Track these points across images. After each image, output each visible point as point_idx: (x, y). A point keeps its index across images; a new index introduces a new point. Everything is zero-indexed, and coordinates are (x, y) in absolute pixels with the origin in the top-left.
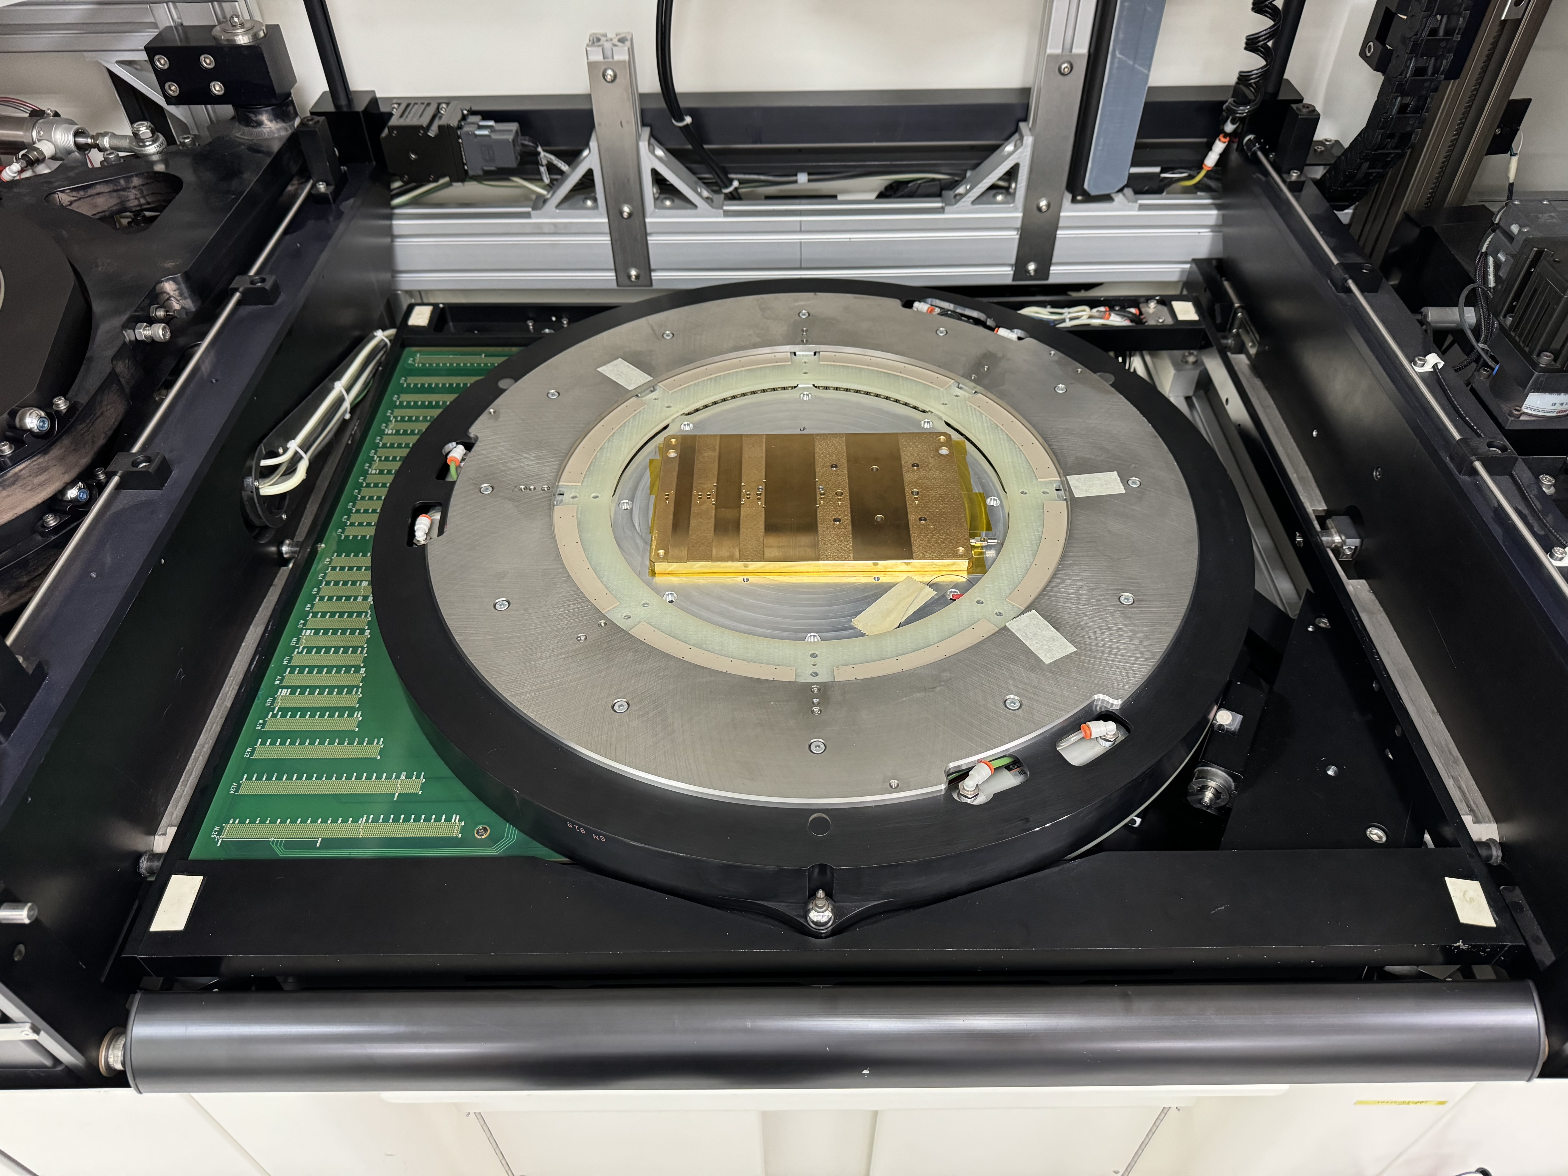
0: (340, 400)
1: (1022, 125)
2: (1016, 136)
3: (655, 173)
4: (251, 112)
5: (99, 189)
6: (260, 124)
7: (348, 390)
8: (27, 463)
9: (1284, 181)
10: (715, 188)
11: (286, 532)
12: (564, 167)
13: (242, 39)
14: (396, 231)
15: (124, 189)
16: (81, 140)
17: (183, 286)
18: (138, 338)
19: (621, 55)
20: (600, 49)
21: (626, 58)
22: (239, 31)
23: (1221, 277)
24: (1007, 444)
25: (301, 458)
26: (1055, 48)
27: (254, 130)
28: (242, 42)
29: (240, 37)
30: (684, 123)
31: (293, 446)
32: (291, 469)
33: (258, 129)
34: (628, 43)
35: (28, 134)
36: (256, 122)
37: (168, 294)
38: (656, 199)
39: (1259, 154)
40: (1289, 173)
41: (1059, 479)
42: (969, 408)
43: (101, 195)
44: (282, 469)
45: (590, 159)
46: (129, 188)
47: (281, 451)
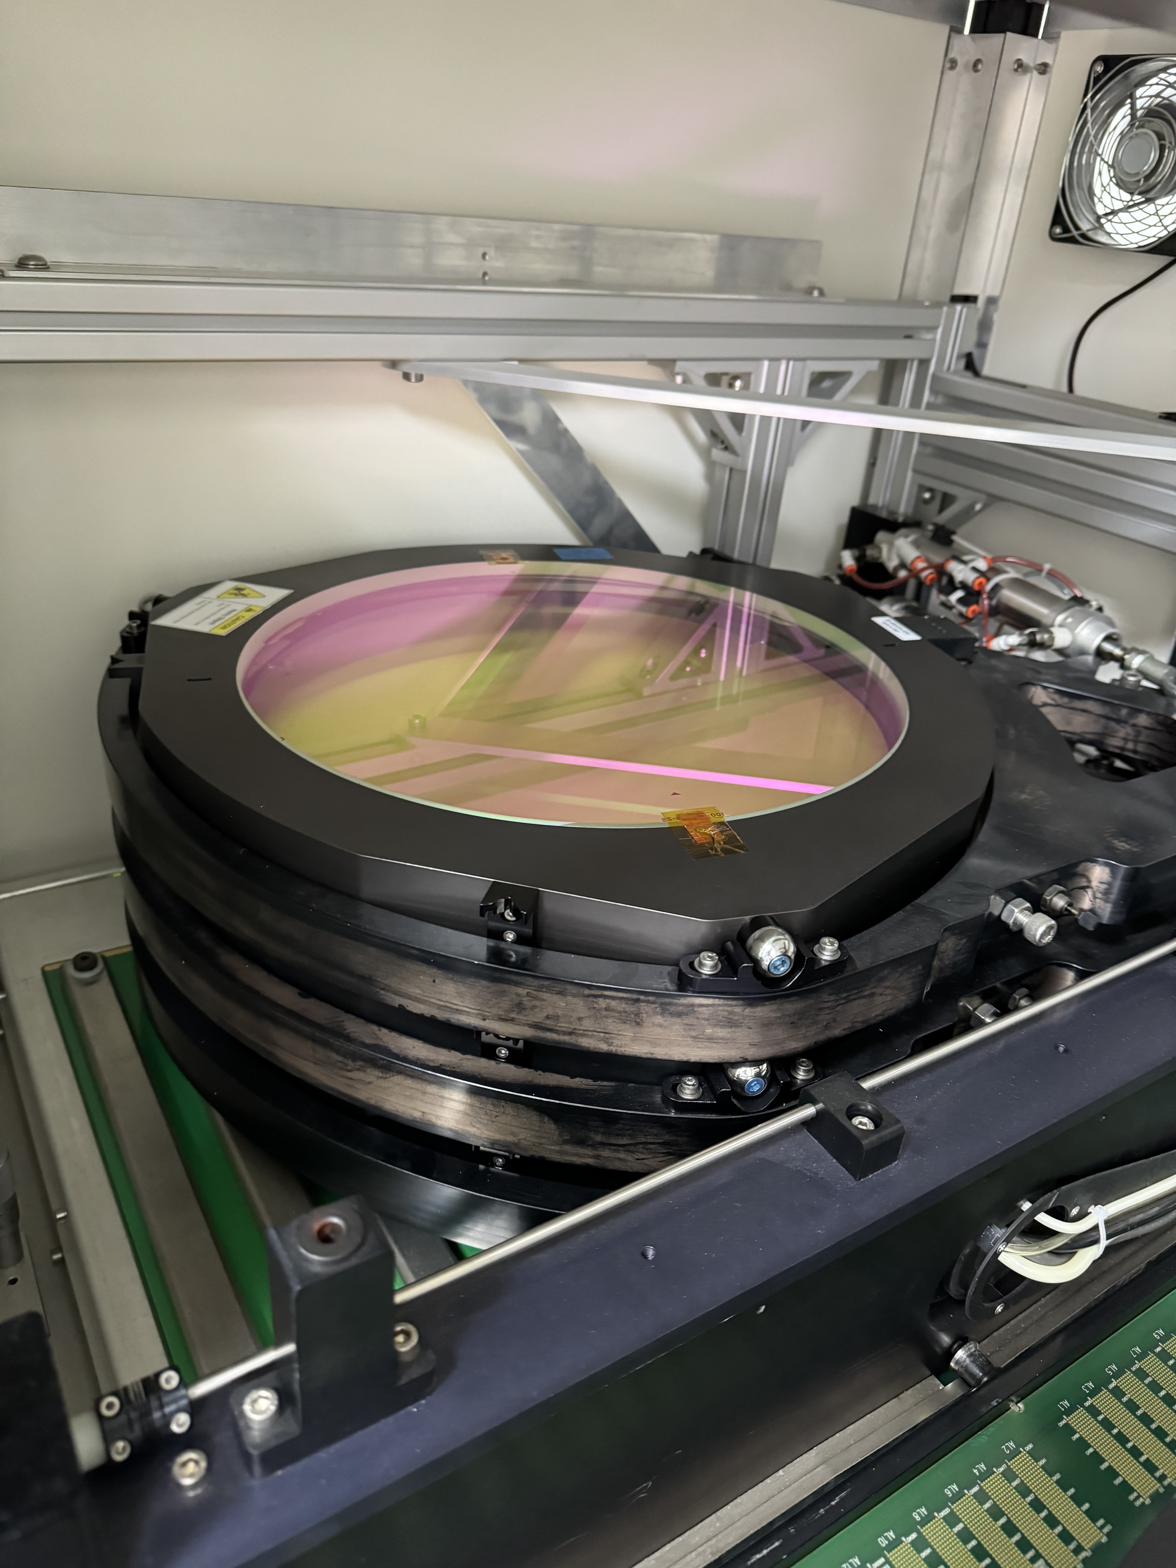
5: (1090, 705)
8: (717, 1001)
11: (983, 1331)
15: (1118, 721)
16: (1108, 647)
18: (1003, 917)
25: (1096, 1241)
31: (1098, 1215)
32: (1068, 1251)
35: (1053, 615)
37: (1089, 881)
43: (1085, 714)
44: (1056, 1243)
46: (1126, 722)
47: (1075, 1212)
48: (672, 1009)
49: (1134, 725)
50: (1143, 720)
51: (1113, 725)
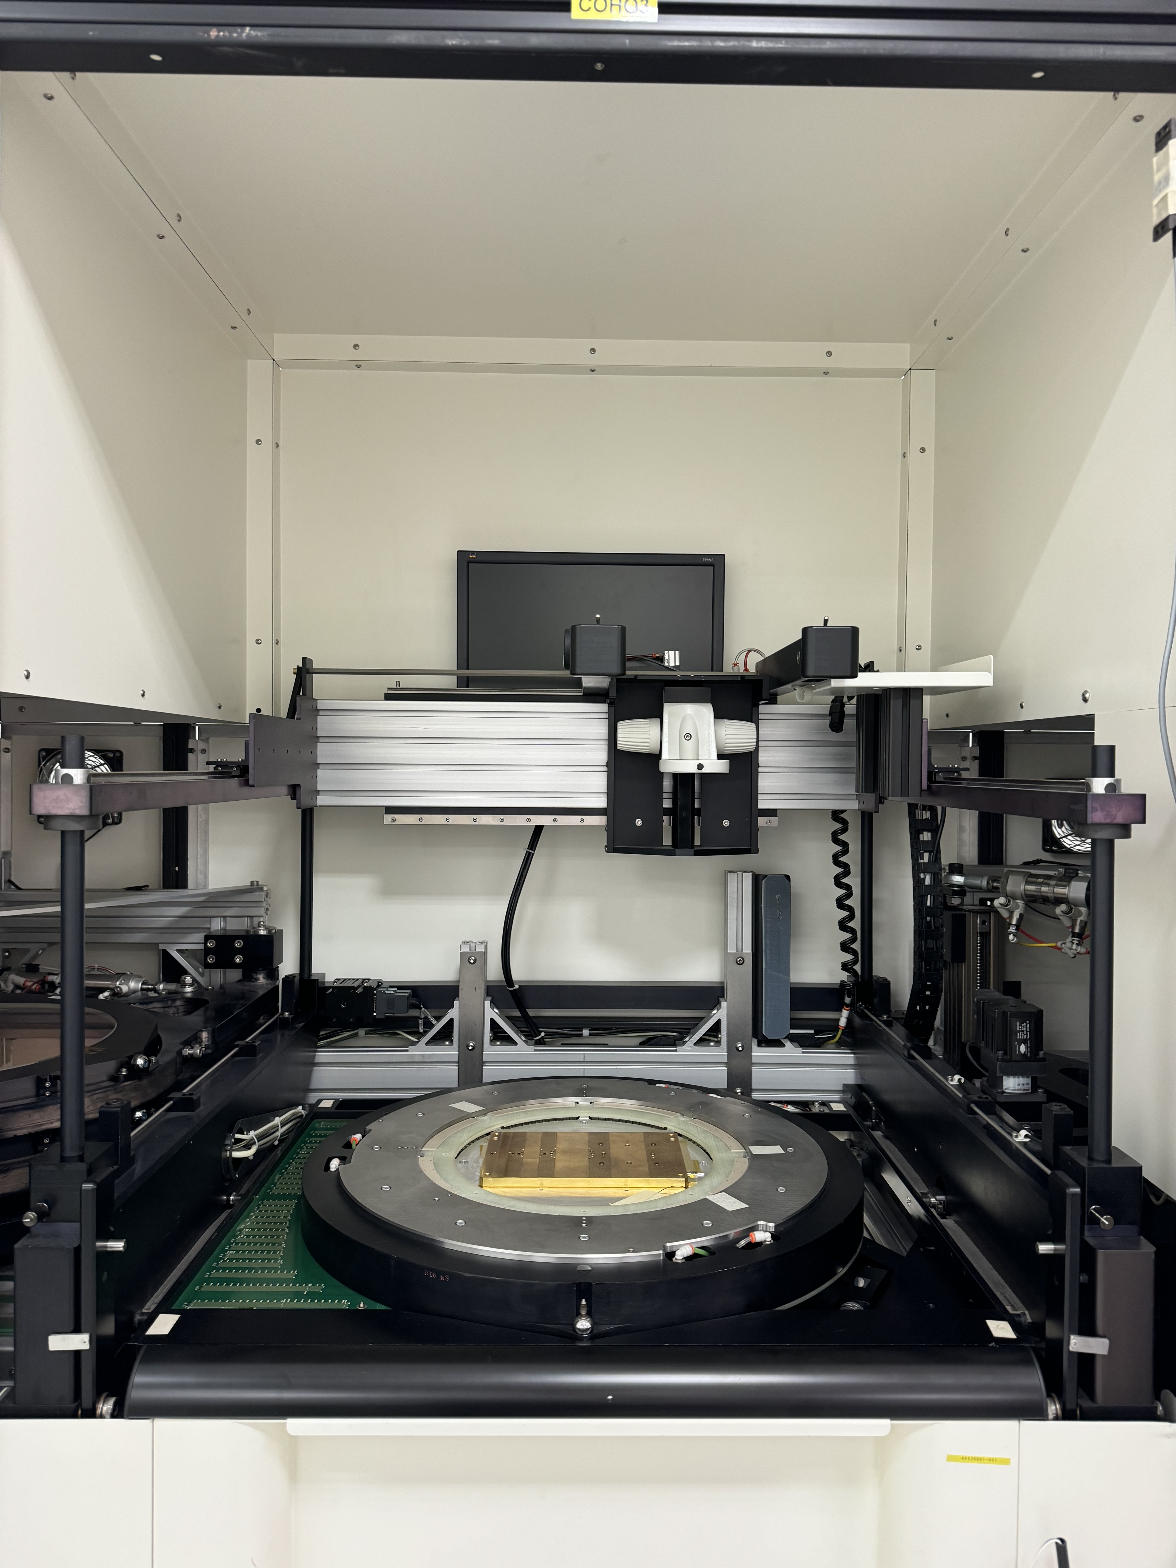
0: (275, 1128)
1: (721, 999)
2: (719, 1005)
3: (492, 1020)
4: (254, 973)
6: (257, 979)
7: (283, 1125)
9: (880, 1020)
10: (530, 1038)
11: (234, 1186)
12: (434, 1022)
13: (262, 932)
14: (317, 1060)
15: (169, 1007)
16: (145, 986)
17: (210, 1036)
18: (185, 1052)
19: (480, 949)
20: (469, 945)
21: (484, 951)
22: (262, 928)
23: (862, 1092)
24: (713, 1138)
25: (254, 1143)
26: (732, 950)
27: (253, 984)
28: (262, 934)
29: (262, 931)
30: (514, 988)
31: (252, 1134)
32: (248, 1147)
33: (255, 983)
34: (485, 944)
35: (114, 983)
36: (255, 979)
37: (202, 1039)
38: (491, 1041)
39: (866, 1011)
40: (882, 1016)
41: (744, 1151)
42: (689, 1125)
44: (243, 1143)
45: (453, 1013)
46: (172, 1007)
47: (245, 1133)
48: (118, 1090)
49: (175, 1007)
51: (167, 1009)
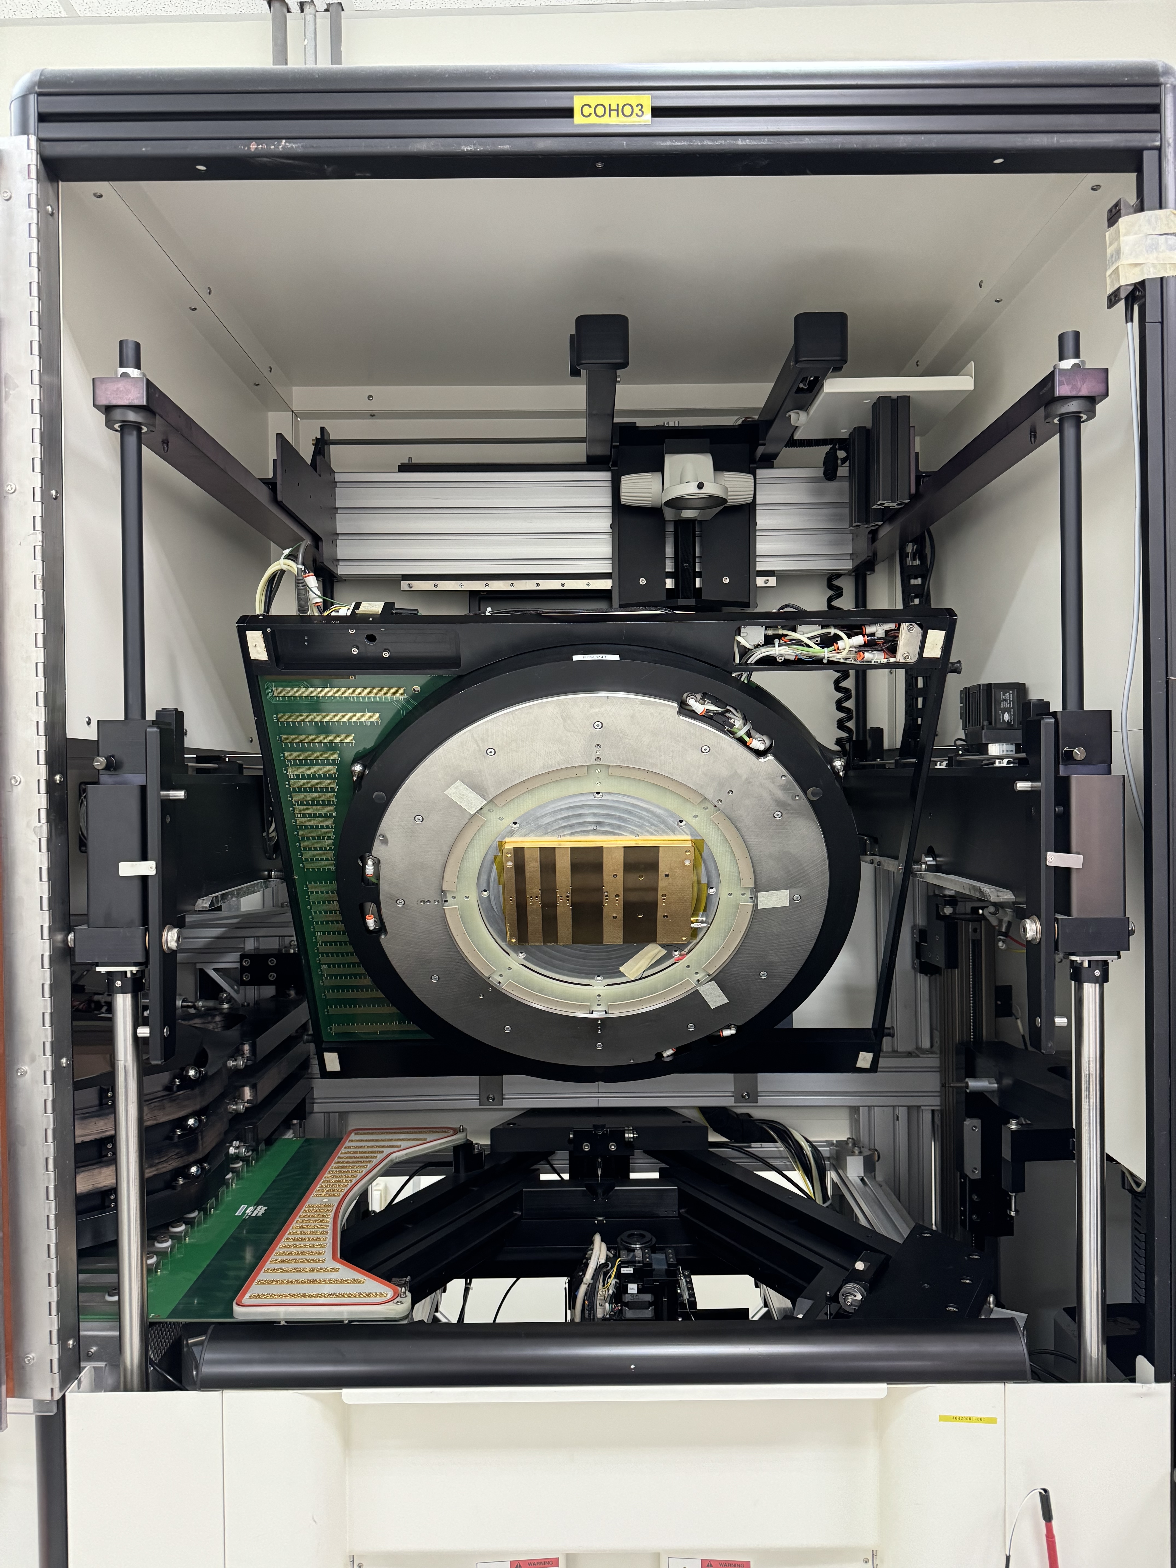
4: (286, 989)
6: (289, 995)
16: (185, 1004)
17: (250, 1049)
28: (293, 952)
33: (288, 999)
37: (243, 1052)
46: (212, 1022)
48: (173, 1099)
49: (215, 1022)
50: (218, 1019)
51: (208, 1024)
